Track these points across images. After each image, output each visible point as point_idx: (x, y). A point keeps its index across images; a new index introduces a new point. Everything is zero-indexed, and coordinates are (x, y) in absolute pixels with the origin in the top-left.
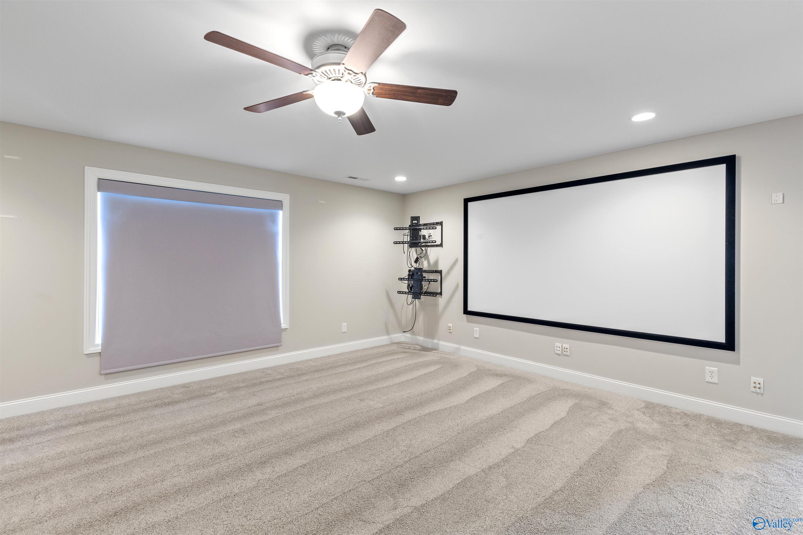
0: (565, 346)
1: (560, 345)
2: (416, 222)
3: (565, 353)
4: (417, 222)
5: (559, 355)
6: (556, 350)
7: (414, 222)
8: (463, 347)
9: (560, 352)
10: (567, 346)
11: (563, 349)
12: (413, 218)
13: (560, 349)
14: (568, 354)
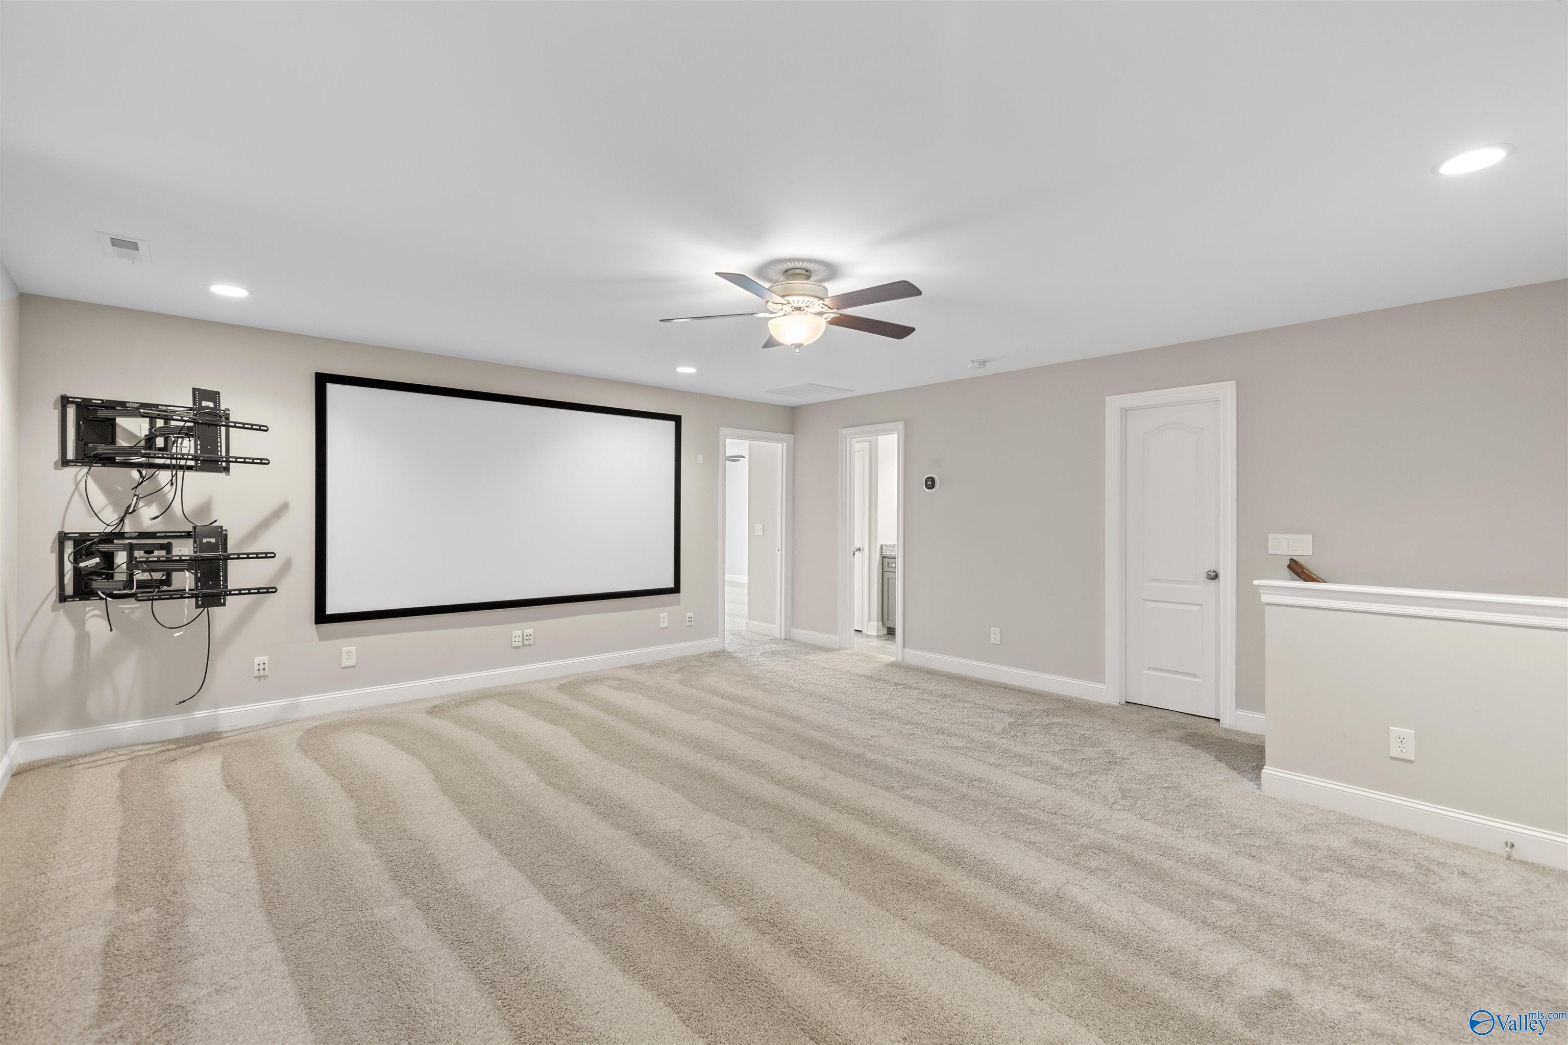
0: (527, 632)
1: (520, 633)
2: (211, 405)
3: (526, 643)
4: (215, 405)
5: (518, 647)
6: (513, 642)
7: (204, 404)
8: (304, 699)
9: (520, 644)
10: (530, 631)
11: (525, 636)
12: (199, 394)
13: (520, 639)
14: (531, 642)
